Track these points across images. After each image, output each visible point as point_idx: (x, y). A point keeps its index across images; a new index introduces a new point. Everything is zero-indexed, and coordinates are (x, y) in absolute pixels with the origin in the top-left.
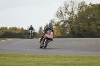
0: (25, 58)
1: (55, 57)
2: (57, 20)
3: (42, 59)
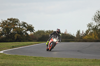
0: (63, 62)
1: (93, 61)
2: (95, 24)
3: (80, 62)
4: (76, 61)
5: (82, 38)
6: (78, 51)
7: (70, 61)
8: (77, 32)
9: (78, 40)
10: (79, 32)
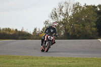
1: (49, 59)
2: (51, 21)
3: (36, 60)
4: (32, 58)
5: (38, 36)
6: (35, 49)
7: (26, 58)
8: (34, 29)
9: (35, 37)
10: (35, 29)
